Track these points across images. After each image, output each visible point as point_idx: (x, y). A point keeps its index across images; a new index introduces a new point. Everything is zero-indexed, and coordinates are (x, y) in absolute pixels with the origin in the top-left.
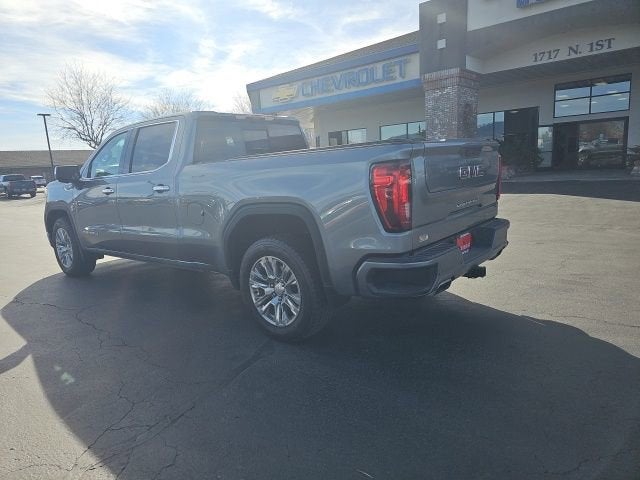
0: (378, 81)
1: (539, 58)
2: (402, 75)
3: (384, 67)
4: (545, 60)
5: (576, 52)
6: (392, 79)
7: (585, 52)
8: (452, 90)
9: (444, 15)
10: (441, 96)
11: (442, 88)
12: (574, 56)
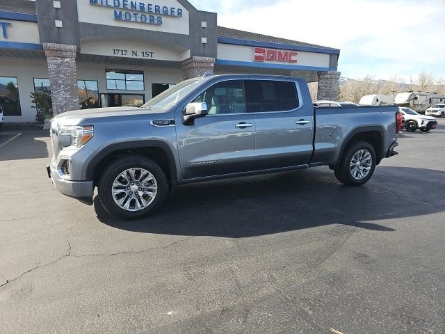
1: (116, 53)
2: (5, 35)
4: (120, 55)
5: (136, 55)
7: (140, 56)
8: (70, 61)
9: (59, 3)
10: (62, 63)
11: (63, 57)
12: (135, 57)
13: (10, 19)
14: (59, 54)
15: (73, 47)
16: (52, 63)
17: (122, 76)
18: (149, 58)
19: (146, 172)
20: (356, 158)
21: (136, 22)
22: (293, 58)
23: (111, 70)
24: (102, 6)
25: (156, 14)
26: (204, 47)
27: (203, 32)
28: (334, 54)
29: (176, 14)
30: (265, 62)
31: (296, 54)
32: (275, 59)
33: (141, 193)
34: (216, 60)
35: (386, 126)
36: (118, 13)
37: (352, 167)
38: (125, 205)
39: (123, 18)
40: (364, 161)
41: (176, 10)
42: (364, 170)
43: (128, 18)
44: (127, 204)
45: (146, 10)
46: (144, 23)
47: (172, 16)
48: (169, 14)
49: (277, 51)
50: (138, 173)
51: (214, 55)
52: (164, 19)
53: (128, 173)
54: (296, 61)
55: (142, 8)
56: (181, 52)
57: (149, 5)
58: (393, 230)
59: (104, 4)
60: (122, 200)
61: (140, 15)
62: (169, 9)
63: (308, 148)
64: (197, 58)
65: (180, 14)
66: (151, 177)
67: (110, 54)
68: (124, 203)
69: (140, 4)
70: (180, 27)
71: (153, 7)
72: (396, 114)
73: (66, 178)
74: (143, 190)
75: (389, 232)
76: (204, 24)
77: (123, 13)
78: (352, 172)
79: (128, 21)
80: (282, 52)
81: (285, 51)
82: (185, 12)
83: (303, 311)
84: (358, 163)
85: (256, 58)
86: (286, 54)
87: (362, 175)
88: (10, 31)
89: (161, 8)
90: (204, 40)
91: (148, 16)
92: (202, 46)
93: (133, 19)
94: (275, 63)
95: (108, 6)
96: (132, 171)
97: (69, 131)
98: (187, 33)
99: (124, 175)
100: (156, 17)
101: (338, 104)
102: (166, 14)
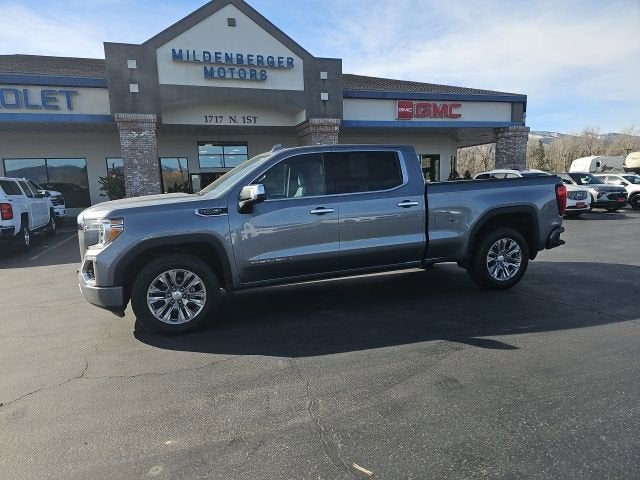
0: (36, 107)
1: (209, 120)
2: (70, 106)
3: (43, 93)
4: (213, 123)
5: (235, 121)
6: (56, 108)
7: (240, 123)
8: (149, 134)
9: (134, 62)
10: (138, 138)
11: (139, 130)
12: (233, 124)
13: (75, 87)
14: (134, 126)
15: (152, 117)
16: (126, 138)
17: (218, 149)
18: (252, 124)
19: (190, 274)
20: (495, 250)
21: (232, 79)
22: (455, 111)
23: (207, 142)
24: (188, 61)
25: (258, 66)
26: (325, 105)
27: (323, 86)
28: (518, 103)
29: (285, 64)
30: (414, 119)
31: (460, 106)
32: (429, 115)
33: (186, 302)
34: (342, 121)
35: (540, 205)
36: (209, 69)
37: (491, 264)
38: (165, 316)
39: (216, 75)
40: (510, 255)
41: (285, 60)
42: (510, 268)
43: (222, 75)
44: (168, 316)
45: (246, 62)
46: (242, 79)
47: (281, 67)
48: (276, 65)
49: (431, 103)
50: (180, 275)
51: (339, 115)
52: (269, 73)
53: (168, 276)
54: (460, 116)
55: (240, 60)
56: (294, 114)
57: (249, 56)
58: (516, 348)
59: (191, 59)
60: (160, 311)
61: (237, 69)
62: (276, 60)
63: (419, 238)
64: (316, 121)
65: (290, 63)
66: (197, 281)
67: (201, 122)
68: (164, 314)
69: (238, 55)
70: (292, 81)
71: (255, 58)
72: (557, 187)
73: (91, 283)
74: (189, 297)
75: (507, 352)
76: (324, 75)
77: (216, 68)
78: (490, 270)
79: (223, 78)
80: (439, 104)
81: (442, 103)
82: (298, 62)
83: (331, 445)
84: (501, 258)
85: (401, 115)
86: (445, 107)
87: (508, 275)
88: (76, 101)
89: (265, 59)
90: (324, 96)
91: (248, 70)
92: (322, 104)
93: (228, 75)
94: (428, 119)
95: (196, 62)
96: (172, 273)
97: (96, 226)
98: (301, 88)
99: (162, 278)
100: (258, 71)
101: (518, 174)
102: (271, 65)
